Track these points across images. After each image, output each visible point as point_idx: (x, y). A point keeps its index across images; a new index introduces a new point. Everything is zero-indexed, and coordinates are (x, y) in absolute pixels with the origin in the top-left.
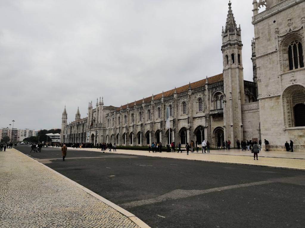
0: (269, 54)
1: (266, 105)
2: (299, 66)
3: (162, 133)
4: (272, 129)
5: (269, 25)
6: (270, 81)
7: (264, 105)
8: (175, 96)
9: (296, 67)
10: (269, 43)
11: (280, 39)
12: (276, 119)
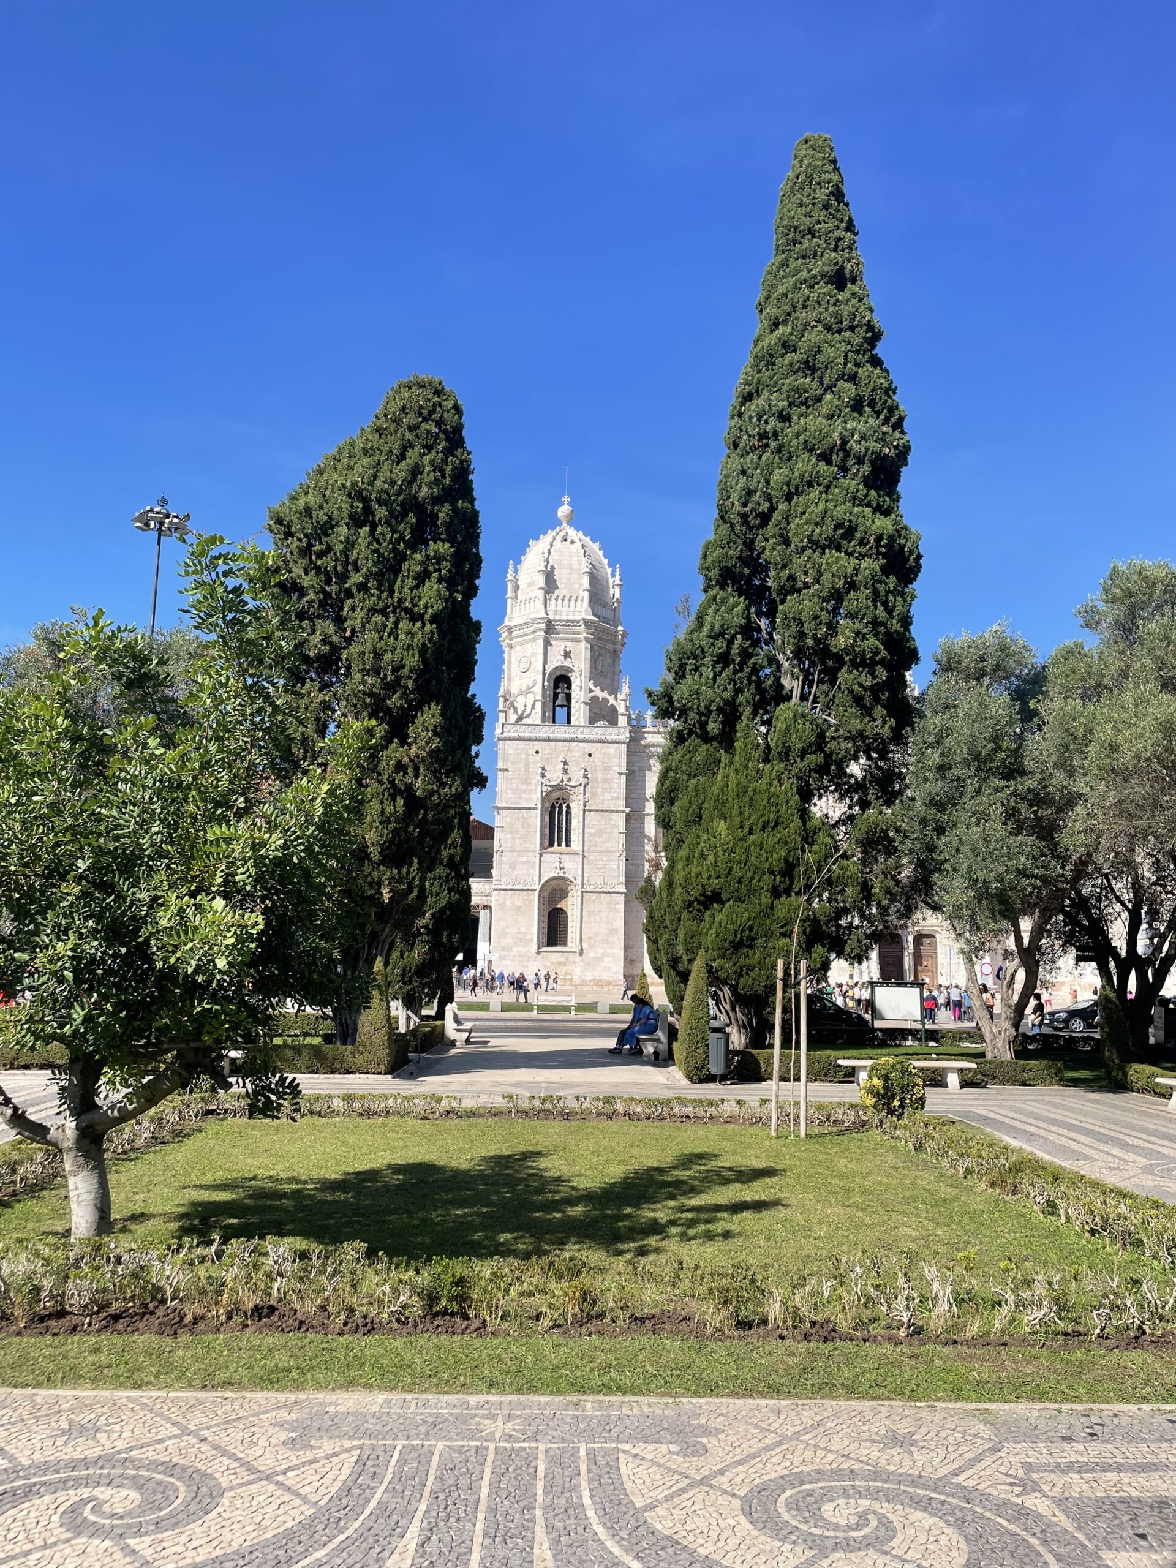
0: (524, 808)
1: (508, 902)
2: (564, 844)
4: (515, 949)
5: (528, 755)
6: (520, 859)
7: (504, 902)
9: (559, 845)
10: (524, 787)
11: (545, 788)
12: (523, 930)
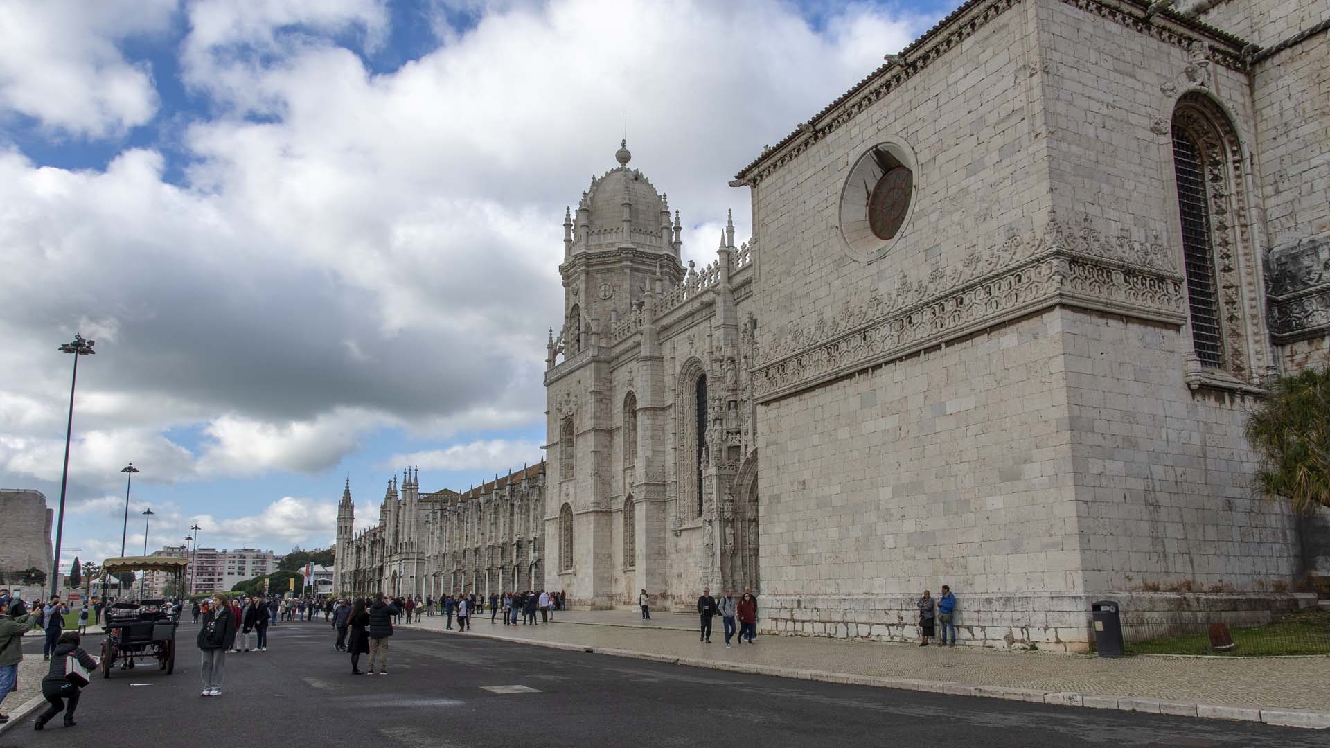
0: (555, 444)
1: (550, 531)
3: (503, 573)
4: (552, 574)
5: (557, 395)
6: (554, 490)
8: (524, 484)
10: (555, 425)
11: (561, 422)
12: (555, 555)
